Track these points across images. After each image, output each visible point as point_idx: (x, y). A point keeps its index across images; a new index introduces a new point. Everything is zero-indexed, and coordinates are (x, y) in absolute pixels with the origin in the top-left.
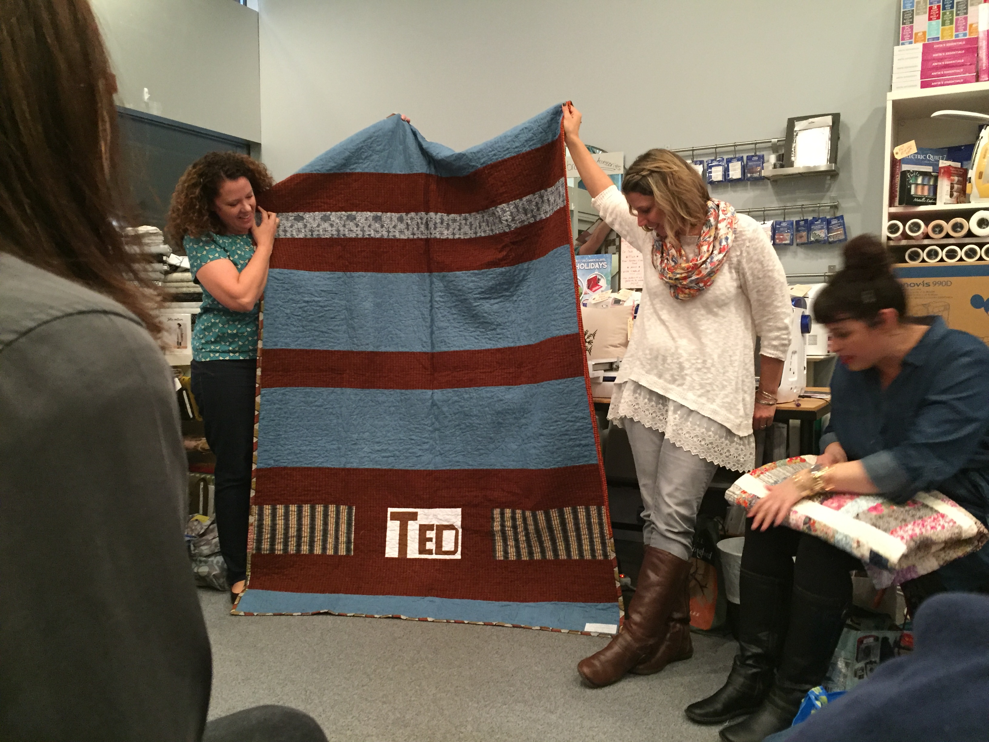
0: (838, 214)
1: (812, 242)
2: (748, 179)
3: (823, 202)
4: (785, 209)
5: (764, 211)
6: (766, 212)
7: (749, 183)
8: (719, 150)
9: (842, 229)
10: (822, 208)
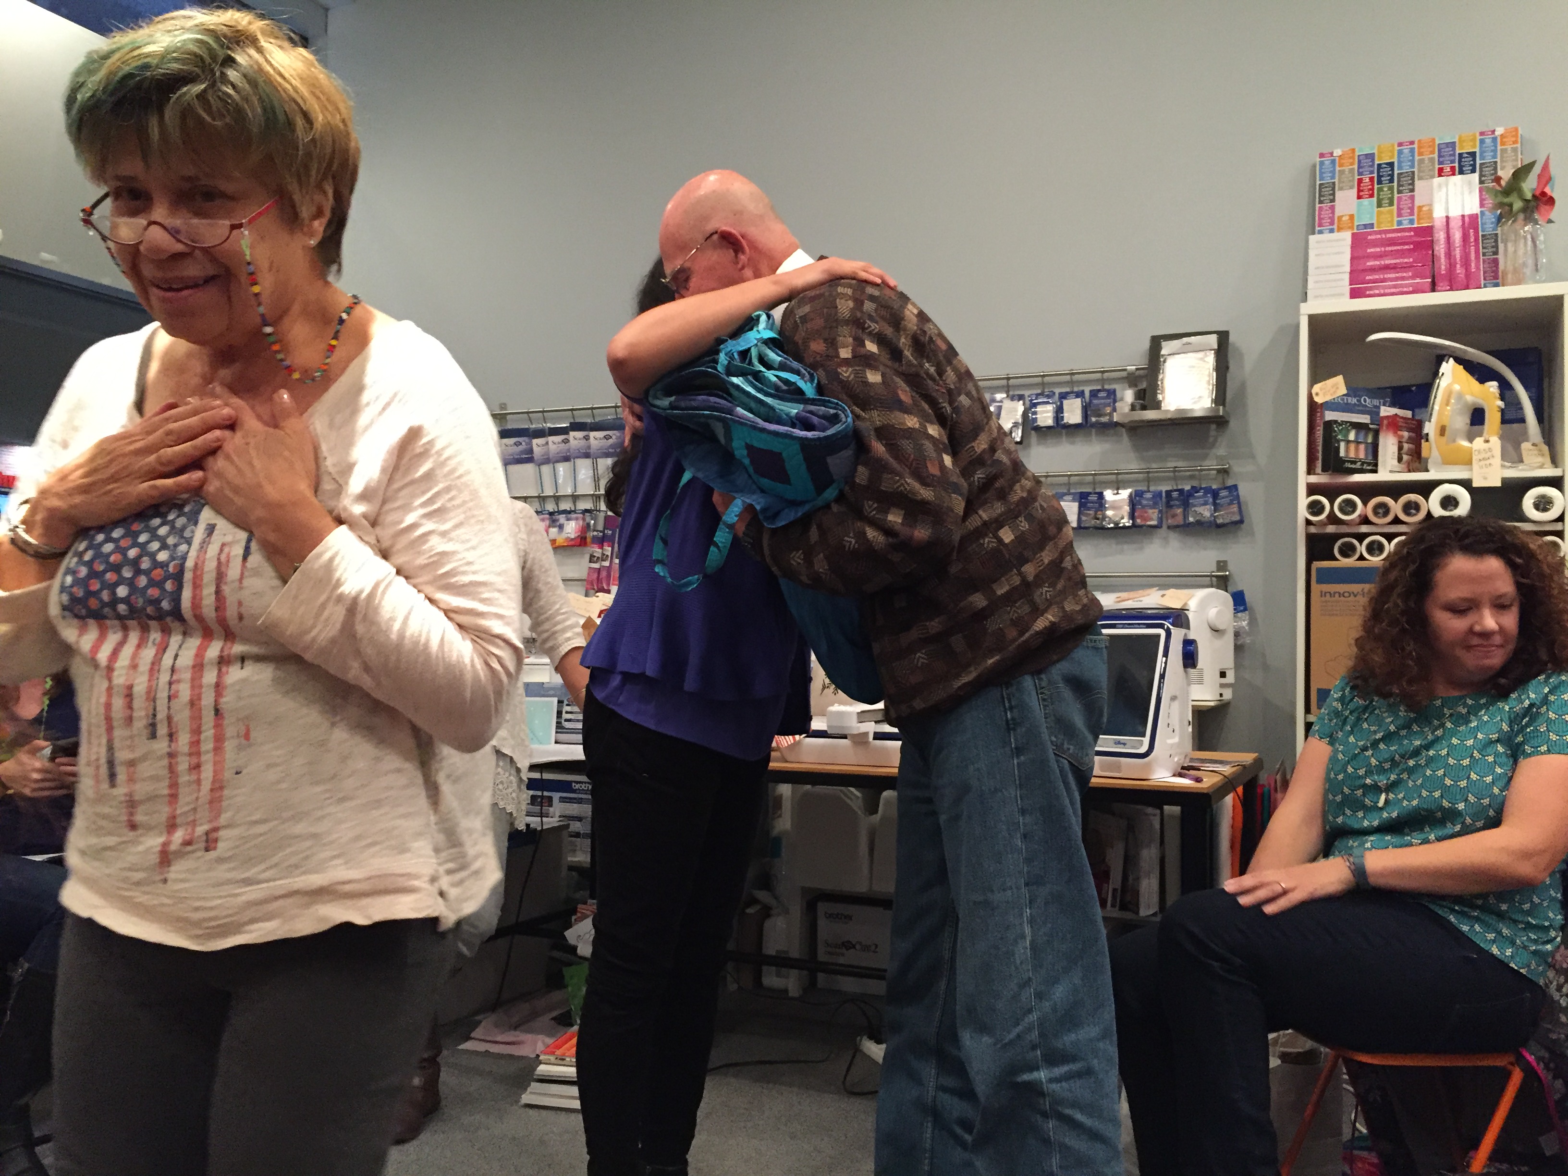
0: (1230, 483)
1: (1190, 525)
2: (1093, 425)
3: (1206, 463)
4: (1148, 473)
5: (1117, 474)
6: (1120, 477)
7: (1094, 430)
8: (1047, 379)
9: (1236, 506)
10: (1204, 472)
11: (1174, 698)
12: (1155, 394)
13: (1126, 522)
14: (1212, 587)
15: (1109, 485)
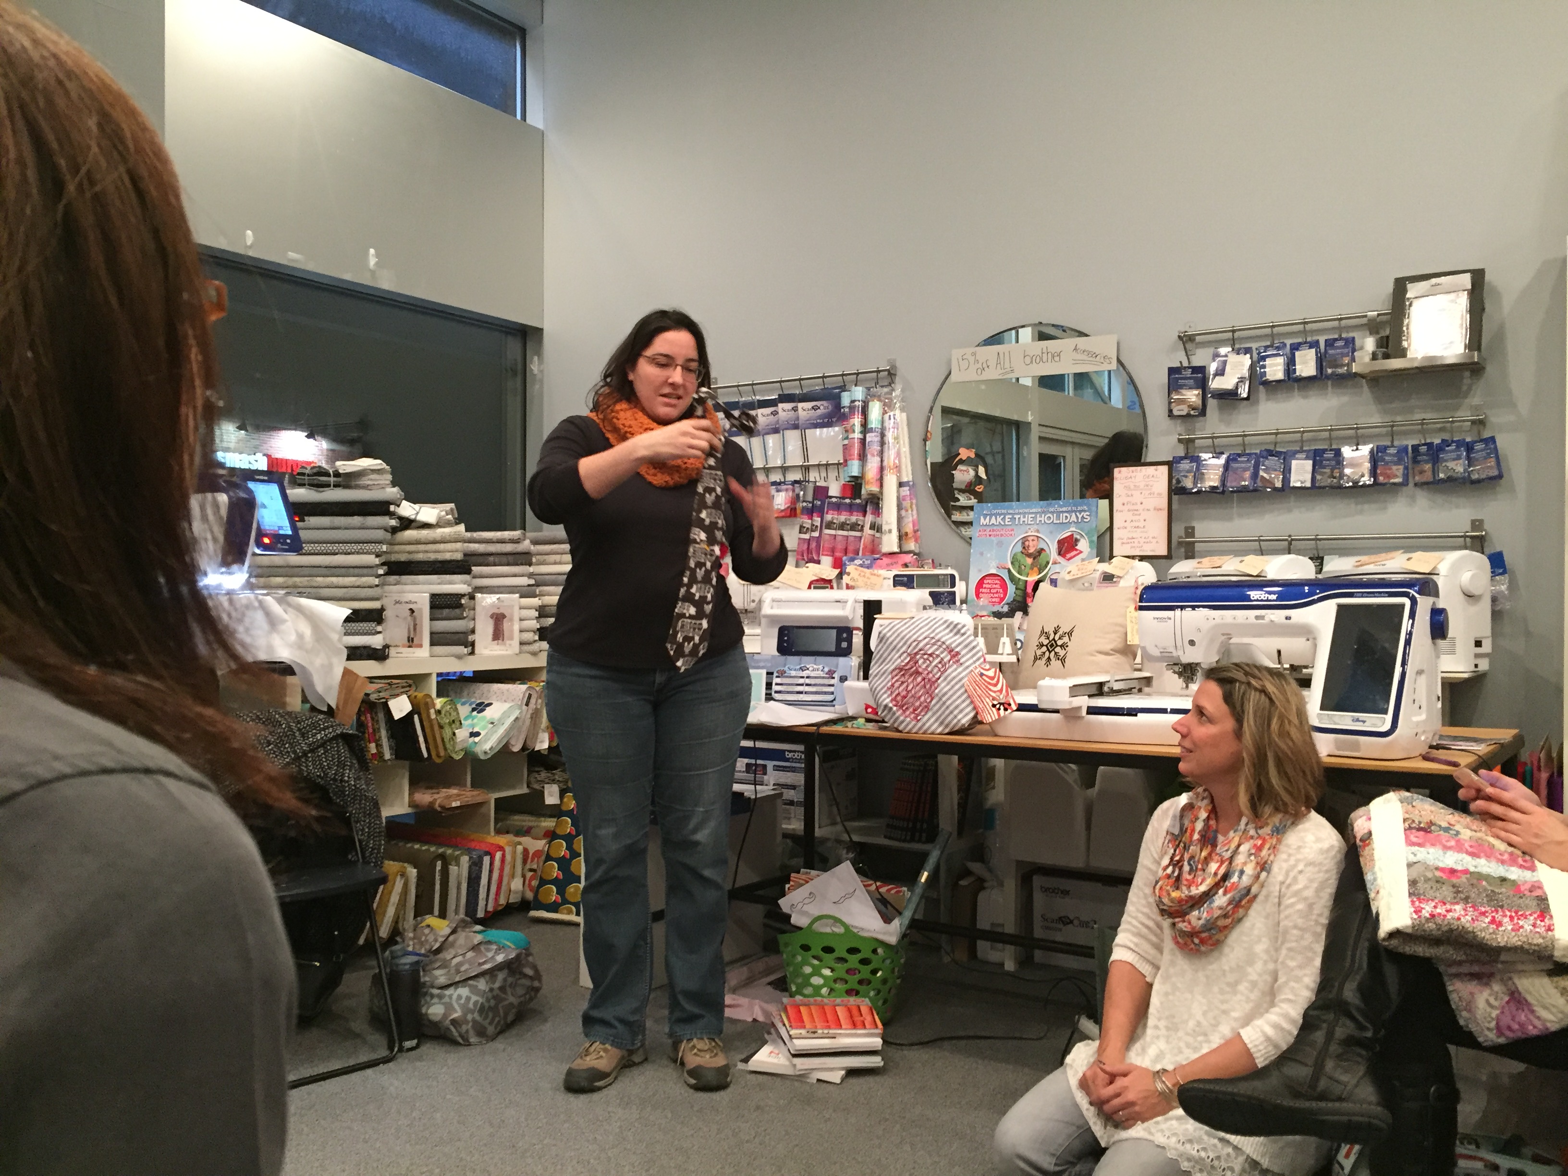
0: (1486, 434)
1: (1442, 481)
2: (1328, 377)
3: (1459, 414)
4: (1392, 426)
5: (1357, 428)
6: (1360, 431)
7: (1330, 383)
8: (1276, 330)
9: (1493, 459)
10: (1457, 424)
11: (1420, 672)
12: (1400, 342)
13: (1367, 480)
14: (1466, 548)
15: (1347, 441)
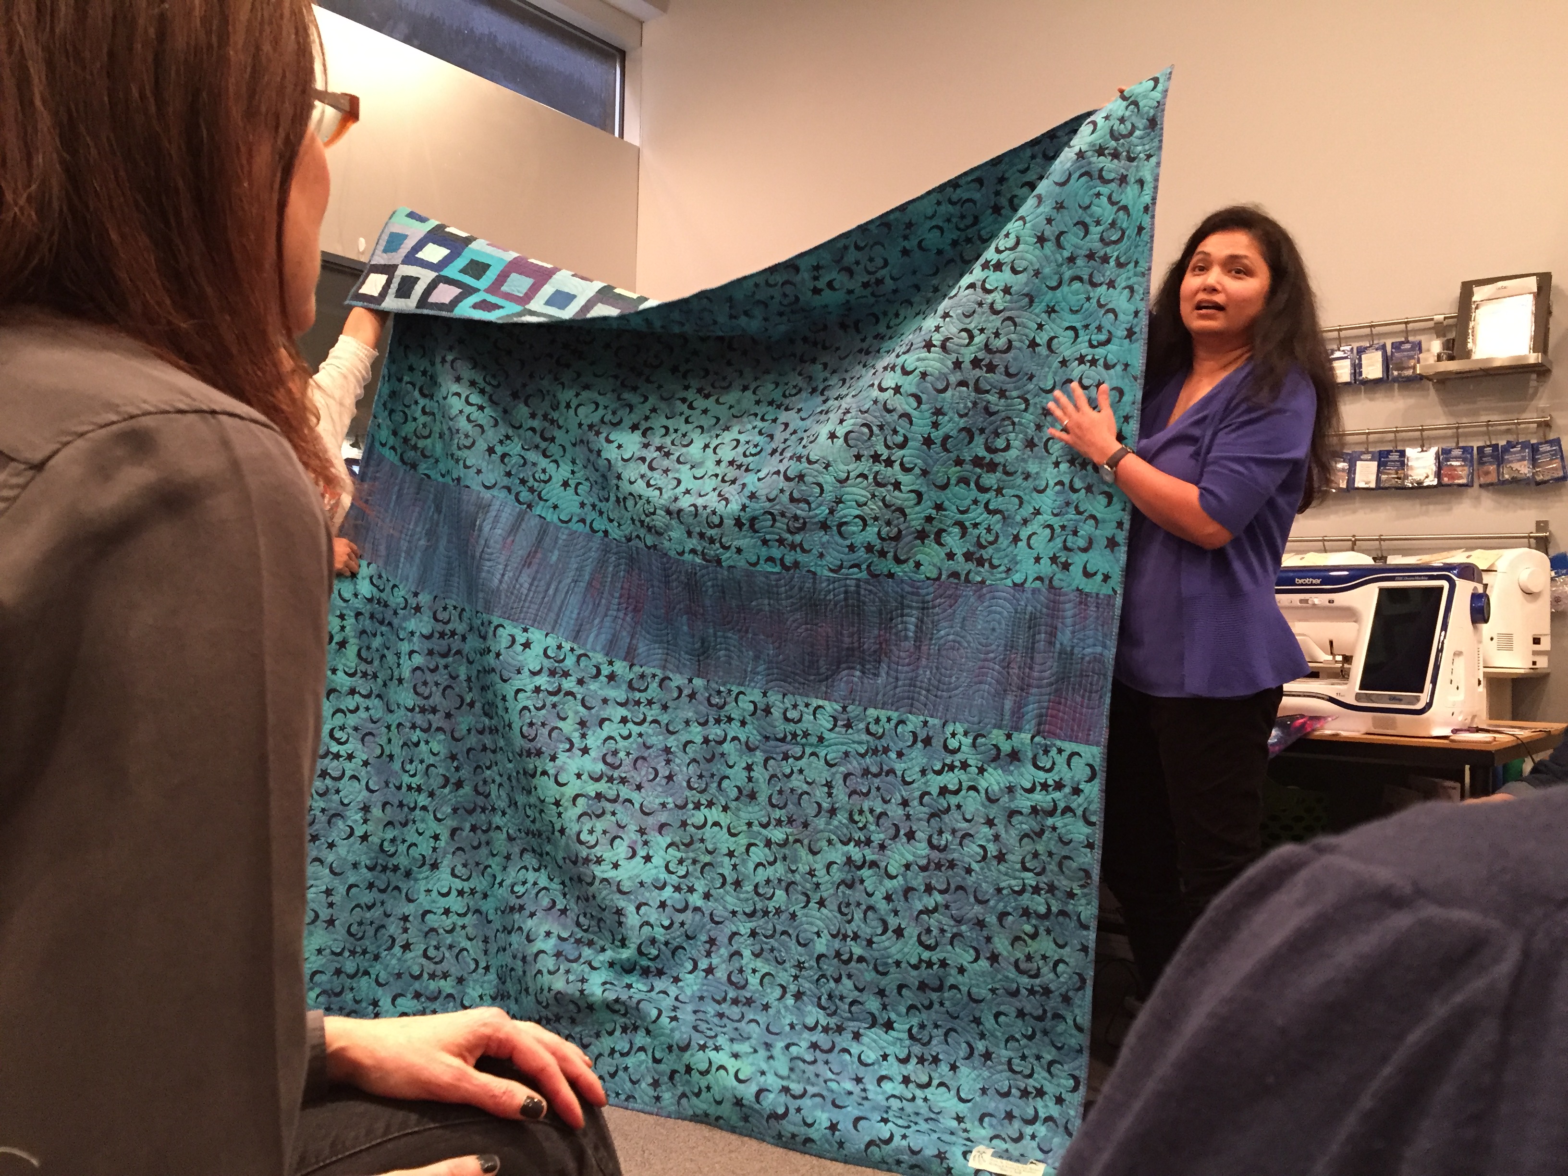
0: (1552, 436)
1: (1504, 482)
2: (1396, 380)
3: (1524, 416)
4: (1458, 428)
5: (1423, 430)
6: (1425, 433)
7: (1396, 385)
8: (1343, 334)
9: (1558, 460)
10: (1522, 426)
11: (1457, 654)
12: (1465, 343)
13: (1432, 481)
14: (1530, 547)
15: (1412, 442)
